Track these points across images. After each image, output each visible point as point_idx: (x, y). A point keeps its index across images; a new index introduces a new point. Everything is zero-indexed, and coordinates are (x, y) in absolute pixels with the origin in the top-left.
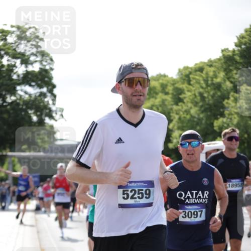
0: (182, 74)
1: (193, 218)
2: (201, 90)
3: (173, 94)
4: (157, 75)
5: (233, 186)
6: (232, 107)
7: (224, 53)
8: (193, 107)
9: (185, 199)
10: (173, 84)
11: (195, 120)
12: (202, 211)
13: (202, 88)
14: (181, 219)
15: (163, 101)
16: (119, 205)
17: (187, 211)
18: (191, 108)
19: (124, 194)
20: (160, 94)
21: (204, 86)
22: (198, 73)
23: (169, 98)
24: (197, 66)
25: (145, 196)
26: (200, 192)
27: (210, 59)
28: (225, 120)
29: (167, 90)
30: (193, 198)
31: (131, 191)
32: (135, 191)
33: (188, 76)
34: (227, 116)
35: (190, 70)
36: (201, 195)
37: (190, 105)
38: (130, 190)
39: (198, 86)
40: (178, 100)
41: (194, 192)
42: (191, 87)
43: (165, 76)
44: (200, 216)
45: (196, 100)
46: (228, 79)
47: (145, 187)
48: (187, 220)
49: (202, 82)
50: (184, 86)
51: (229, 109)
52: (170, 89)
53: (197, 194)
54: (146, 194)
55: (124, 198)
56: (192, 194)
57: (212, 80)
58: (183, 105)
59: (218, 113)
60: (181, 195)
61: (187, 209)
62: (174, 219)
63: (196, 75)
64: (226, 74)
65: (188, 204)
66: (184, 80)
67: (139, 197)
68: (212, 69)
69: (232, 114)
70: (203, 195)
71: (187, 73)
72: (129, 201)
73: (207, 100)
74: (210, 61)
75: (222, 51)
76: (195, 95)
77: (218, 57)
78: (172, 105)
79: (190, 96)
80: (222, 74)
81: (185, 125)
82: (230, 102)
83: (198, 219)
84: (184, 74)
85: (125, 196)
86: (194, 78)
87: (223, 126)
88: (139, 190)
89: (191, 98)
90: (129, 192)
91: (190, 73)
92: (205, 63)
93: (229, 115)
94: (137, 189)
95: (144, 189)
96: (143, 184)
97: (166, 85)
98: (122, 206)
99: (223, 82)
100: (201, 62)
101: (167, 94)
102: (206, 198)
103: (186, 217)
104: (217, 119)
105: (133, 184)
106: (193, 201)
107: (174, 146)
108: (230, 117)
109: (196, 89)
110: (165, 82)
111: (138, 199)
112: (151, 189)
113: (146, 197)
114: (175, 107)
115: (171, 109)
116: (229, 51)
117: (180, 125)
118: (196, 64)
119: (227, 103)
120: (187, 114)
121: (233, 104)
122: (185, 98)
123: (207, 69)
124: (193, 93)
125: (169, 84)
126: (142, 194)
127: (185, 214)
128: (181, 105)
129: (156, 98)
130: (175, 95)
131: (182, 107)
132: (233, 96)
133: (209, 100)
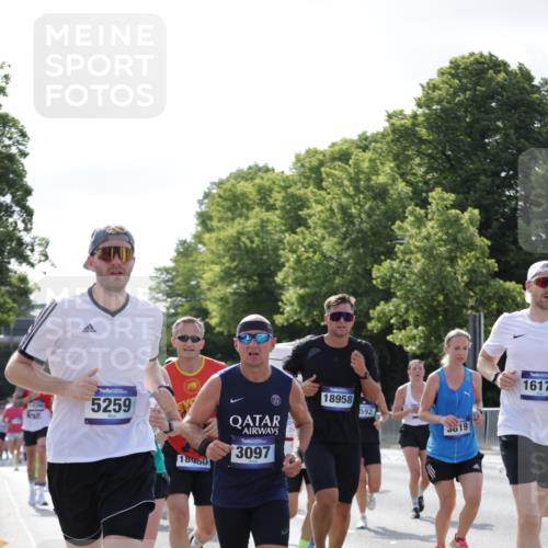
0: (303, 166)
1: (253, 459)
2: (344, 200)
3: (283, 208)
4: (250, 168)
5: (332, 400)
6: (411, 237)
7: (394, 120)
8: (326, 236)
9: (243, 428)
10: (285, 188)
11: (332, 263)
12: (268, 448)
13: (346, 194)
14: (234, 459)
15: (263, 224)
16: (86, 419)
17: (244, 447)
18: (323, 239)
19: (93, 404)
20: (257, 209)
21: (351, 191)
22: (338, 163)
23: (275, 217)
24: (337, 148)
25: (123, 408)
26: (267, 417)
27: (364, 133)
28: (395, 264)
29: (271, 201)
30: (255, 425)
31: (104, 401)
32: (110, 401)
33: (316, 170)
34: (399, 255)
35: (321, 157)
36: (269, 422)
37: (320, 232)
38: (102, 398)
39: (337, 190)
40: (295, 221)
41: (258, 417)
42: (323, 193)
43: (267, 170)
44: (266, 456)
45: (334, 220)
46: (402, 175)
47: (123, 395)
48: (244, 461)
49: (346, 183)
50: (310, 192)
51: (405, 241)
52: (277, 197)
53: (261, 420)
54: (125, 405)
55: (93, 410)
56: (254, 420)
57: (369, 180)
58: (307, 232)
59: (381, 249)
60: (236, 421)
61: (245, 444)
62: (220, 458)
63: (334, 169)
64: (398, 166)
65: (247, 436)
66: (309, 178)
67: (115, 410)
68: (368, 155)
69: (411, 253)
70: (272, 421)
71: (315, 163)
72: (101, 415)
73: (357, 221)
74: (364, 137)
75: (390, 117)
76: (331, 210)
77: (381, 130)
78: (283, 232)
79: (322, 211)
80: (388, 167)
81: (309, 274)
82: (406, 225)
83: (262, 461)
84: (307, 165)
85: (96, 407)
86: (328, 175)
87: (392, 276)
88: (115, 400)
89: (323, 216)
90: (101, 402)
91: (322, 164)
92: (352, 142)
93: (405, 253)
94: (112, 399)
95: (123, 399)
96: (121, 391)
97: (271, 190)
98: (90, 421)
99: (390, 182)
100: (345, 141)
101: (271, 208)
102: (276, 426)
103: (241, 457)
104: (379, 262)
105: (107, 391)
106: (254, 432)
107: (287, 320)
108: (407, 257)
109: (333, 198)
110: (267, 184)
111: (113, 413)
112: (132, 398)
113: (125, 411)
114: (288, 237)
115: (281, 241)
116: (404, 117)
117: (299, 274)
118: (334, 144)
119: (400, 228)
120: (315, 252)
121: (414, 231)
122: (310, 216)
123: (357, 154)
124: (328, 206)
125: (276, 189)
126: (120, 405)
127: (241, 452)
128: (302, 232)
129: (247, 218)
130: (289, 212)
131: (302, 237)
132: (412, 213)
133: (362, 222)
